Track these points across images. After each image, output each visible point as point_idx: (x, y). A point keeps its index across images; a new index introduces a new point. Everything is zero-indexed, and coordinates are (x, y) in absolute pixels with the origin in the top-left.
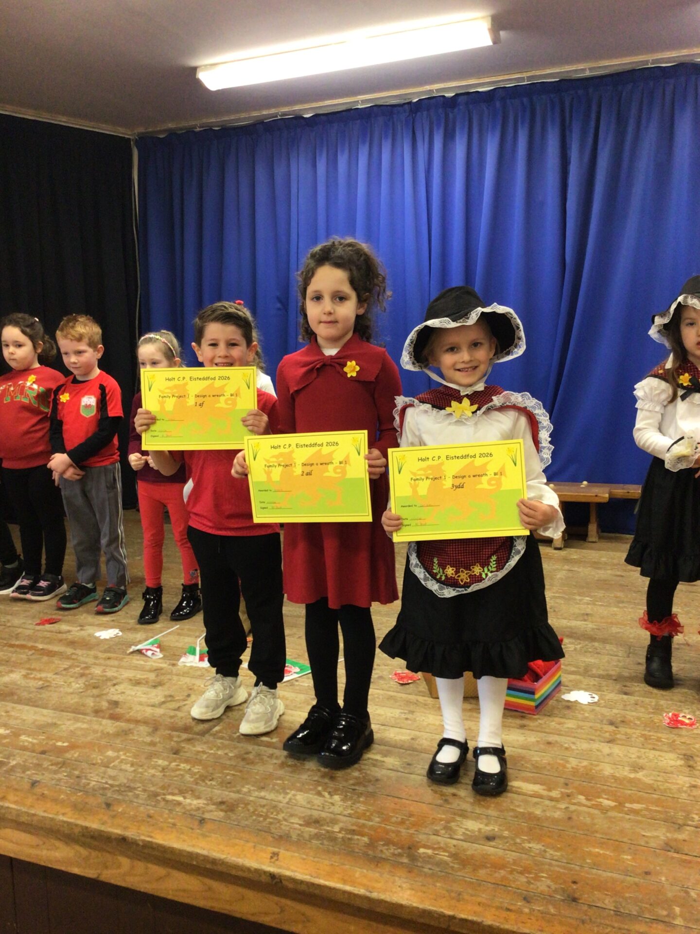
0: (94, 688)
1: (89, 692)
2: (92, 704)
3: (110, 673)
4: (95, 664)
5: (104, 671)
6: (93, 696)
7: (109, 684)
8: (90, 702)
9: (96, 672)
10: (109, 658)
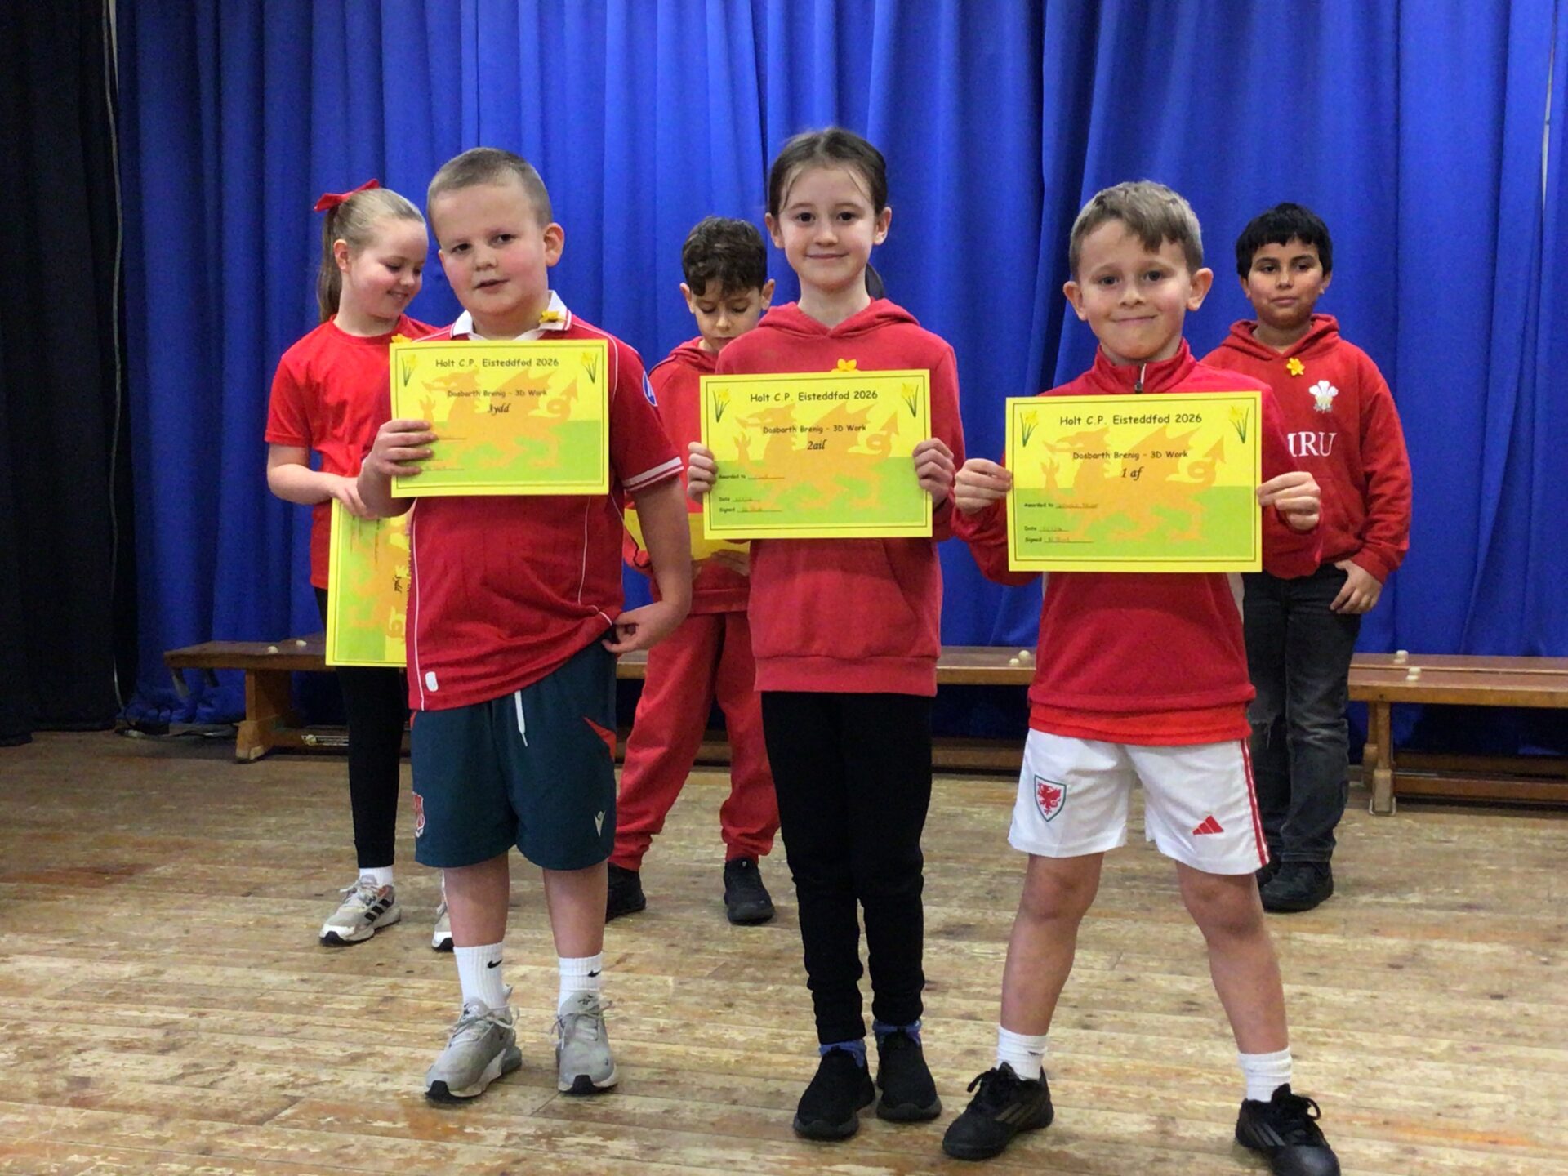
0: (38, 1057)
1: (28, 1065)
2: (35, 1084)
3: (67, 1033)
4: (35, 1019)
5: (56, 1029)
6: (35, 1071)
7: (67, 1050)
8: (32, 1083)
9: (40, 1032)
10: (65, 1009)
